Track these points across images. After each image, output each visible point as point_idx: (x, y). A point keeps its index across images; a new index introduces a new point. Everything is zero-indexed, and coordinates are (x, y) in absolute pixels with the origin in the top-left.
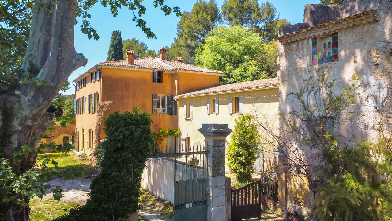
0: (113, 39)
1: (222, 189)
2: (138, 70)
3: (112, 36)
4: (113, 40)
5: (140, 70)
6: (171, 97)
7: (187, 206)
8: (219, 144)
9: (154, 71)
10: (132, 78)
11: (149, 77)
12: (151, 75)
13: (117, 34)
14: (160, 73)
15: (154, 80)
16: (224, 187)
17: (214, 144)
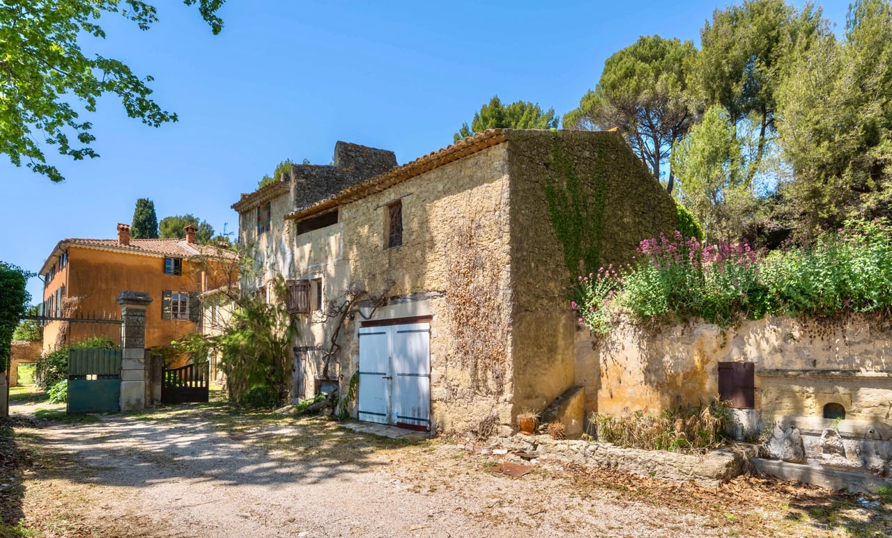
0: (139, 213)
1: (140, 362)
2: (136, 253)
3: (136, 207)
4: (137, 214)
5: (140, 254)
6: (193, 296)
7: (89, 377)
8: (135, 314)
9: (165, 256)
10: (125, 265)
11: (157, 265)
12: (161, 261)
13: (145, 205)
14: (178, 262)
15: (165, 270)
16: (143, 361)
17: (127, 313)
